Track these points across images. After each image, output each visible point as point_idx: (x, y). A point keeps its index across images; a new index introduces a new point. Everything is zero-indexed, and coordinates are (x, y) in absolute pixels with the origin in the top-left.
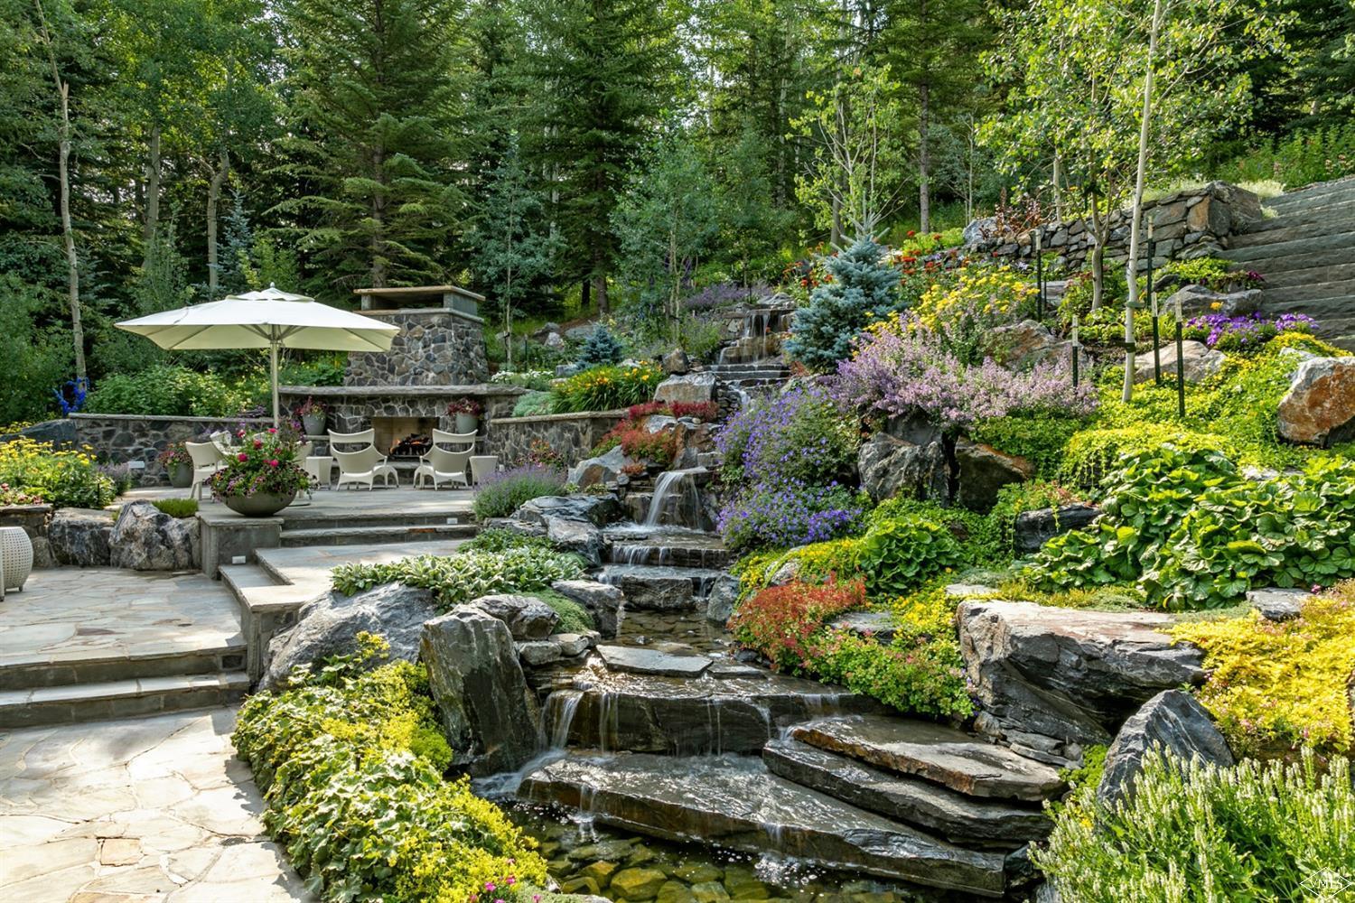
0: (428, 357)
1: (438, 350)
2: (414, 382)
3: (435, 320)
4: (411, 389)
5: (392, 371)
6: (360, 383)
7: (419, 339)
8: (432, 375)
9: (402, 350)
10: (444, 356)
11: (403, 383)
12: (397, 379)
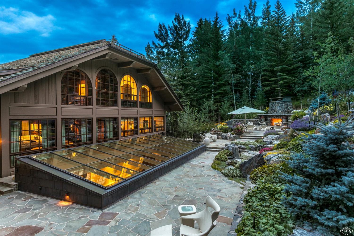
0: (280, 109)
1: (281, 108)
2: (278, 113)
3: (281, 103)
4: (277, 114)
5: (274, 111)
6: (270, 113)
7: (278, 106)
8: (280, 112)
9: (276, 108)
10: (282, 109)
11: (276, 113)
12: (275, 113)
